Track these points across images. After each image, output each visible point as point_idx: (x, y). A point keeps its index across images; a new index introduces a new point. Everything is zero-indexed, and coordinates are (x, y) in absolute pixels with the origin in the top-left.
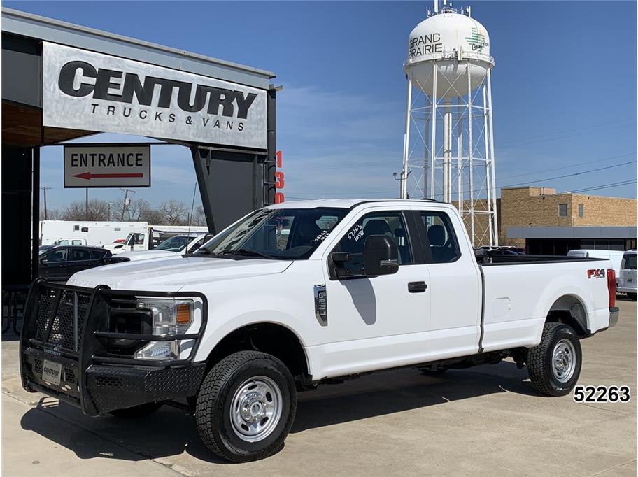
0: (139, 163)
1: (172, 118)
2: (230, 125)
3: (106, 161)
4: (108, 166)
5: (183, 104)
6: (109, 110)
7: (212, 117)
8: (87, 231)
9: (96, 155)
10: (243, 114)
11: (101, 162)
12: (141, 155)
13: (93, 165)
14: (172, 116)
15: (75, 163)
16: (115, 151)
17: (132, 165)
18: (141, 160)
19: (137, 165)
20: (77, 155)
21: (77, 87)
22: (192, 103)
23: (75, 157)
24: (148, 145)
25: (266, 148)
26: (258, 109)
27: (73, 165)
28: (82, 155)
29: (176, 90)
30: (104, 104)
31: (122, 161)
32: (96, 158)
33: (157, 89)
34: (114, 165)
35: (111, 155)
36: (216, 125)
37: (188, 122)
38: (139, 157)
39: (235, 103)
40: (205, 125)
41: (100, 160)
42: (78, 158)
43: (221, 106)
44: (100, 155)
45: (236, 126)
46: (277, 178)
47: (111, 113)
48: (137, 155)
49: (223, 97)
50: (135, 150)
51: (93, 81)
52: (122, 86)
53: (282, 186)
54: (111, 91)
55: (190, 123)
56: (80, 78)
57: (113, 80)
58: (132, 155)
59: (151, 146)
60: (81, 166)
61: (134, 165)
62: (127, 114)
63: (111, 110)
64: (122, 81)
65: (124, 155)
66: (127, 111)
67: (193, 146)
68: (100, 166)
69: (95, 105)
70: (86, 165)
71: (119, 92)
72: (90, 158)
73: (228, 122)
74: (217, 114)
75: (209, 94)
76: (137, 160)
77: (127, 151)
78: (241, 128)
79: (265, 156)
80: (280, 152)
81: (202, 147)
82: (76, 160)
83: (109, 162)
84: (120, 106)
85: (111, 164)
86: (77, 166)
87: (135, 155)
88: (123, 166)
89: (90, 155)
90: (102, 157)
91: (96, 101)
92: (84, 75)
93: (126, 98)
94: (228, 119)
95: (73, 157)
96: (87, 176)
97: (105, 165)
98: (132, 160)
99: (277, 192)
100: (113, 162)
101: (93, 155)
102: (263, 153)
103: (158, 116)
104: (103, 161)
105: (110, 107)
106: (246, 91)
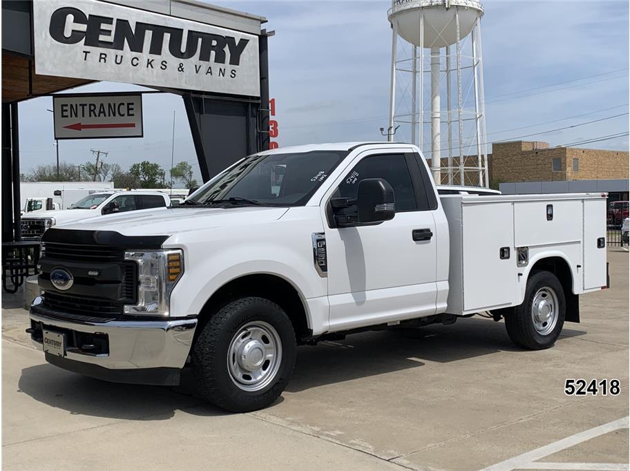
0: (131, 112)
1: (164, 65)
2: (222, 72)
3: (97, 112)
4: (99, 116)
5: (175, 50)
6: (101, 58)
7: (204, 64)
8: (60, 195)
9: (86, 105)
10: (235, 61)
11: (92, 113)
12: (133, 104)
13: (83, 116)
14: (164, 63)
15: (65, 114)
16: (106, 101)
17: (123, 115)
18: (132, 109)
19: (129, 115)
20: (67, 105)
21: (68, 34)
22: (183, 49)
23: (64, 108)
24: (139, 94)
25: (259, 96)
26: (250, 55)
27: (63, 116)
28: (71, 105)
29: (167, 37)
30: (96, 51)
31: (113, 110)
32: (87, 108)
33: (149, 35)
34: (105, 116)
35: (102, 105)
36: (208, 72)
37: (180, 69)
38: (131, 106)
39: (227, 49)
40: (197, 72)
41: (90, 111)
42: (68, 108)
43: (213, 53)
44: (90, 105)
45: (228, 73)
46: (271, 127)
47: (103, 60)
48: (128, 104)
49: (214, 43)
50: (126, 100)
51: (83, 27)
52: (113, 33)
53: (276, 135)
54: (102, 38)
55: (182, 70)
56: (70, 25)
57: (104, 26)
58: (123, 104)
59: (143, 94)
60: (71, 116)
61: (126, 114)
62: (118, 62)
63: (103, 57)
64: (112, 28)
65: (115, 104)
66: (119, 58)
67: (186, 94)
68: (90, 116)
69: (86, 52)
70: (76, 116)
71: (111, 39)
72: (80, 108)
73: (221, 69)
74: (209, 61)
75: (200, 40)
76: (129, 109)
77: (118, 100)
78: (233, 76)
79: (259, 104)
80: (273, 100)
81: (194, 95)
82: (66, 111)
83: (100, 112)
84: (111, 53)
85: (102, 114)
86: (67, 116)
87: (126, 105)
88: (114, 115)
89: (80, 105)
90: (92, 108)
91: (88, 48)
92: (75, 21)
93: (118, 45)
94: (221, 65)
95: (62, 108)
96: (78, 127)
97: (96, 116)
98: (124, 110)
99: (271, 141)
100: (104, 112)
101: (83, 105)
102: (256, 102)
103: (149, 63)
104: (93, 111)
105: (101, 54)
106: (238, 36)
